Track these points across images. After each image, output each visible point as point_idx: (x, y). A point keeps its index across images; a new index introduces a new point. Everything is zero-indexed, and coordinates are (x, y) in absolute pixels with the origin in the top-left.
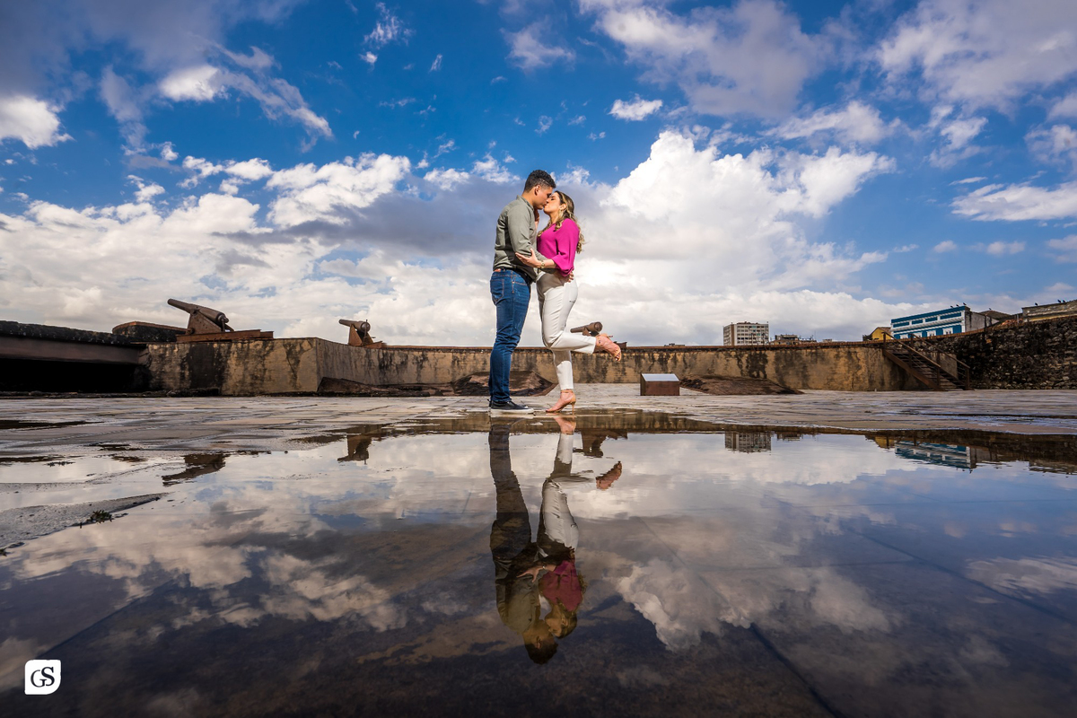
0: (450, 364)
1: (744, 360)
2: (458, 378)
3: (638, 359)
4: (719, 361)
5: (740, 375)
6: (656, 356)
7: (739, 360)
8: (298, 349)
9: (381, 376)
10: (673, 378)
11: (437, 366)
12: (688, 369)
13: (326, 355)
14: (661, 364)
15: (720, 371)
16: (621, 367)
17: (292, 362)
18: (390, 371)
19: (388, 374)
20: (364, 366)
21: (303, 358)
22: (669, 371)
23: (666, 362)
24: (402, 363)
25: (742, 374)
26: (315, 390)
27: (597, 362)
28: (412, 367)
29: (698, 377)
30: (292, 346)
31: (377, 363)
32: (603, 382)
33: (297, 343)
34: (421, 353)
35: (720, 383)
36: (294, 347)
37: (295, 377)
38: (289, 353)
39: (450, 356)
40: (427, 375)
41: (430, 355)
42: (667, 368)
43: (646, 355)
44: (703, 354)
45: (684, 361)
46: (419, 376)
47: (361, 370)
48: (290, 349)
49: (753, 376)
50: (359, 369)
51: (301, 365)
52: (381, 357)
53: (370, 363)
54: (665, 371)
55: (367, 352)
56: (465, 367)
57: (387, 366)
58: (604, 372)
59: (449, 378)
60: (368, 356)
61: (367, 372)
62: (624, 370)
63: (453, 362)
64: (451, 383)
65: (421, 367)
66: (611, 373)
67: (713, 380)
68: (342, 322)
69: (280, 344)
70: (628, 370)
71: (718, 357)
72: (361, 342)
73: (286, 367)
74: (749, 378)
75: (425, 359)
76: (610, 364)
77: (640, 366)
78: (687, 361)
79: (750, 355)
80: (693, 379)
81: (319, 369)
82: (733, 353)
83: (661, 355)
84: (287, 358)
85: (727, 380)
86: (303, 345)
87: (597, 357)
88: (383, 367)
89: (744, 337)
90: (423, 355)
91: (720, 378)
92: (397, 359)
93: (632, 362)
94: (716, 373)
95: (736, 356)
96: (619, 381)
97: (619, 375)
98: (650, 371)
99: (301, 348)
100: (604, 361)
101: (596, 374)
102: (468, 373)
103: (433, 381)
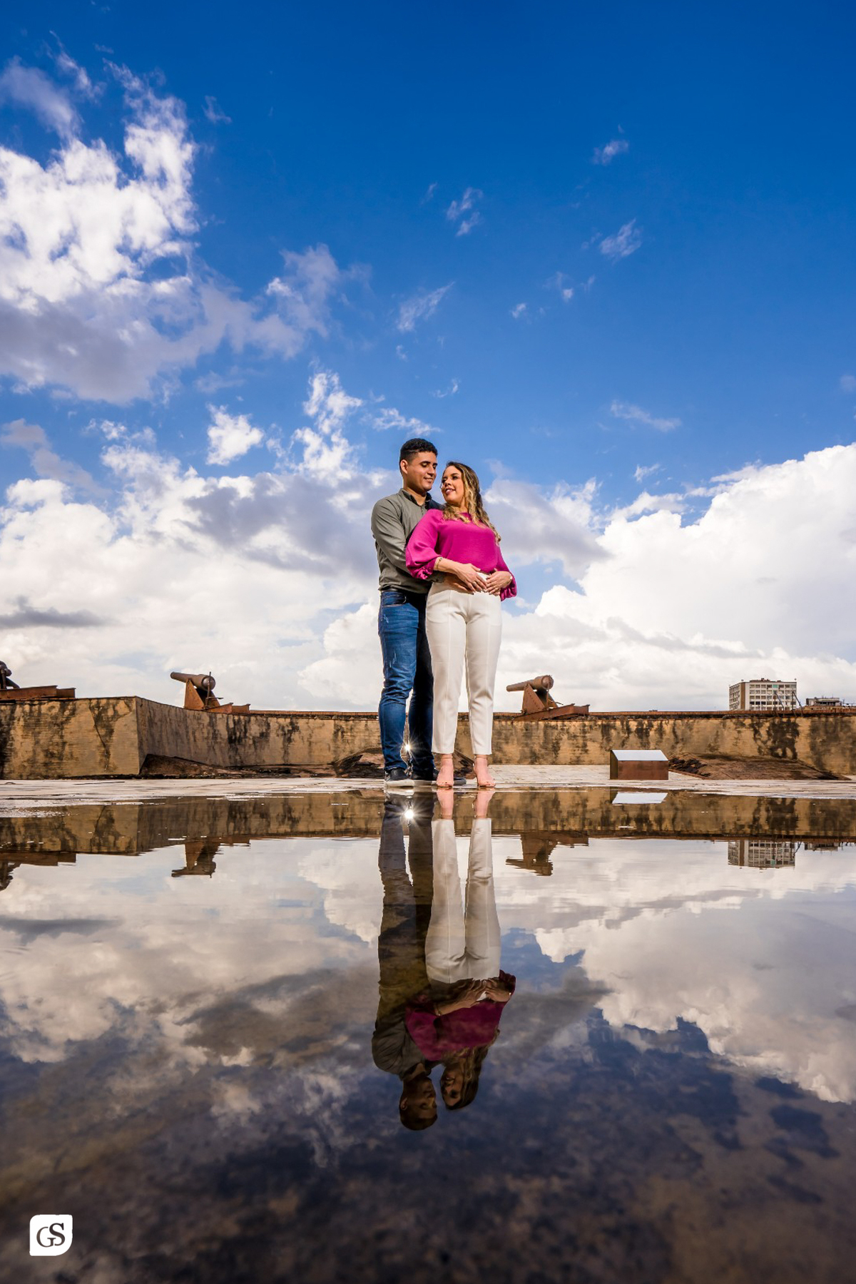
0: (331, 736)
1: (763, 731)
2: (342, 756)
3: (606, 730)
4: (726, 733)
5: (756, 754)
6: (633, 725)
7: (756, 732)
8: (110, 713)
9: (232, 753)
10: (657, 755)
11: (313, 739)
12: (679, 745)
13: (151, 722)
14: (640, 737)
15: (726, 748)
16: (581, 741)
17: (103, 732)
18: (244, 746)
19: (241, 750)
20: (207, 738)
21: (118, 726)
22: (652, 747)
23: (647, 734)
24: (262, 734)
25: (760, 751)
26: (137, 773)
27: (545, 733)
28: (276, 740)
29: (694, 757)
30: (103, 711)
31: (224, 734)
32: (553, 763)
33: (108, 704)
34: (288, 720)
35: (727, 765)
36: (105, 710)
37: (107, 754)
38: (98, 719)
39: (330, 724)
40: (298, 752)
41: (301, 723)
42: (648, 743)
43: (618, 723)
44: (703, 722)
45: (674, 732)
46: (286, 753)
47: (202, 745)
48: (100, 713)
49: (777, 755)
50: (199, 743)
51: (114, 737)
52: (232, 725)
53: (215, 735)
54: (645, 746)
55: (211, 718)
56: (353, 741)
57: (240, 740)
58: (556, 749)
59: (330, 757)
60: (212, 724)
61: (211, 748)
62: (585, 745)
63: (336, 734)
64: (333, 763)
65: (289, 740)
66: (566, 750)
67: (716, 761)
68: (175, 676)
69: (84, 705)
70: (592, 746)
71: (724, 726)
72: (202, 704)
73: (94, 739)
74: (769, 757)
75: (295, 728)
76: (565, 737)
77: (609, 740)
78: (679, 732)
79: (773, 725)
80: (686, 759)
81: (141, 742)
82: (748, 721)
83: (640, 724)
84: (96, 726)
85: (738, 760)
86: (117, 708)
87: (546, 726)
88: (234, 740)
89: (760, 700)
90: (291, 723)
91: (727, 758)
92: (255, 729)
93: (598, 734)
94: (722, 750)
95: (752, 726)
96: (577, 762)
97: (578, 752)
98: (623, 745)
99: (115, 711)
100: (556, 732)
101: (543, 751)
102: (357, 750)
103: (306, 762)
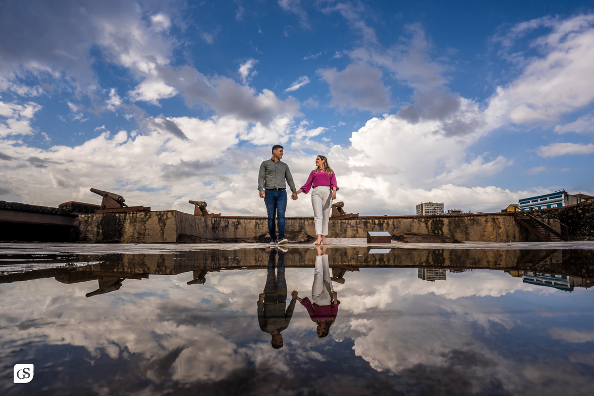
0: (254, 227)
1: (429, 224)
2: (259, 235)
3: (365, 224)
4: (414, 224)
5: (427, 233)
6: (377, 221)
7: (427, 224)
8: (165, 217)
9: (213, 233)
10: (386, 234)
11: (246, 228)
12: (396, 230)
13: (181, 221)
14: (380, 226)
15: (415, 230)
16: (355, 228)
17: (162, 225)
18: (218, 230)
19: (217, 232)
20: (204, 227)
21: (168, 222)
22: (384, 230)
23: (382, 225)
24: (226, 226)
25: (428, 232)
26: (175, 241)
27: (341, 225)
28: (231, 228)
29: (402, 234)
30: (162, 216)
31: (210, 225)
32: (345, 237)
33: (164, 213)
34: (236, 220)
35: (415, 238)
36: (163, 216)
37: (163, 234)
38: (160, 219)
39: (254, 222)
40: (240, 233)
41: (242, 221)
42: (383, 229)
43: (371, 221)
44: (405, 220)
45: (393, 224)
46: (235, 233)
47: (202, 230)
48: (161, 217)
49: (435, 233)
50: (200, 229)
51: (166, 227)
52: (213, 222)
53: (207, 226)
54: (382, 230)
55: (205, 219)
56: (263, 228)
57: (217, 228)
58: (345, 231)
59: (253, 235)
60: (206, 221)
61: (205, 231)
62: (357, 230)
63: (256, 225)
64: (254, 238)
65: (237, 228)
66: (350, 232)
67: (411, 236)
68: (191, 202)
69: (155, 214)
70: (360, 230)
71: (414, 222)
72: (201, 213)
73: (158, 228)
74: (432, 234)
75: (239, 223)
76: (349, 226)
77: (367, 228)
78: (395, 224)
79: (433, 221)
80: (399, 235)
81: (177, 229)
82: (423, 220)
83: (380, 221)
84: (159, 222)
85: (419, 235)
86: (168, 215)
87: (341, 222)
88: (214, 228)
89: (429, 211)
90: (238, 221)
91: (415, 235)
92: (223, 224)
93: (362, 226)
94: (413, 231)
95: (425, 221)
96: (354, 237)
97: (354, 233)
98: (373, 230)
99: (167, 217)
100: (345, 225)
101: (340, 232)
102: (264, 232)
103: (243, 237)
